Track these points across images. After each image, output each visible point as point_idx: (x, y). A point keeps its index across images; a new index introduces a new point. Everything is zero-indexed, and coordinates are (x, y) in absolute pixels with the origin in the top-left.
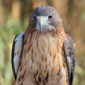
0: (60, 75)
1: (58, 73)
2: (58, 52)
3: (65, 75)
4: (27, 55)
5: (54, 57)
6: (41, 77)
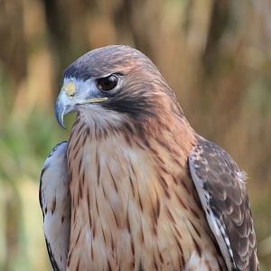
2: (168, 195)
5: (155, 214)
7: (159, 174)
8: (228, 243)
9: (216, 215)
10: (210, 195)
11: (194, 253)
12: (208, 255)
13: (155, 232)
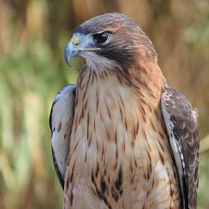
0: (151, 180)
1: (146, 175)
3: (164, 179)
4: (79, 127)
5: (135, 132)
6: (106, 179)
7: (141, 106)
8: (183, 158)
9: (176, 138)
10: (174, 124)
11: (159, 162)
12: (168, 164)
13: (133, 144)
